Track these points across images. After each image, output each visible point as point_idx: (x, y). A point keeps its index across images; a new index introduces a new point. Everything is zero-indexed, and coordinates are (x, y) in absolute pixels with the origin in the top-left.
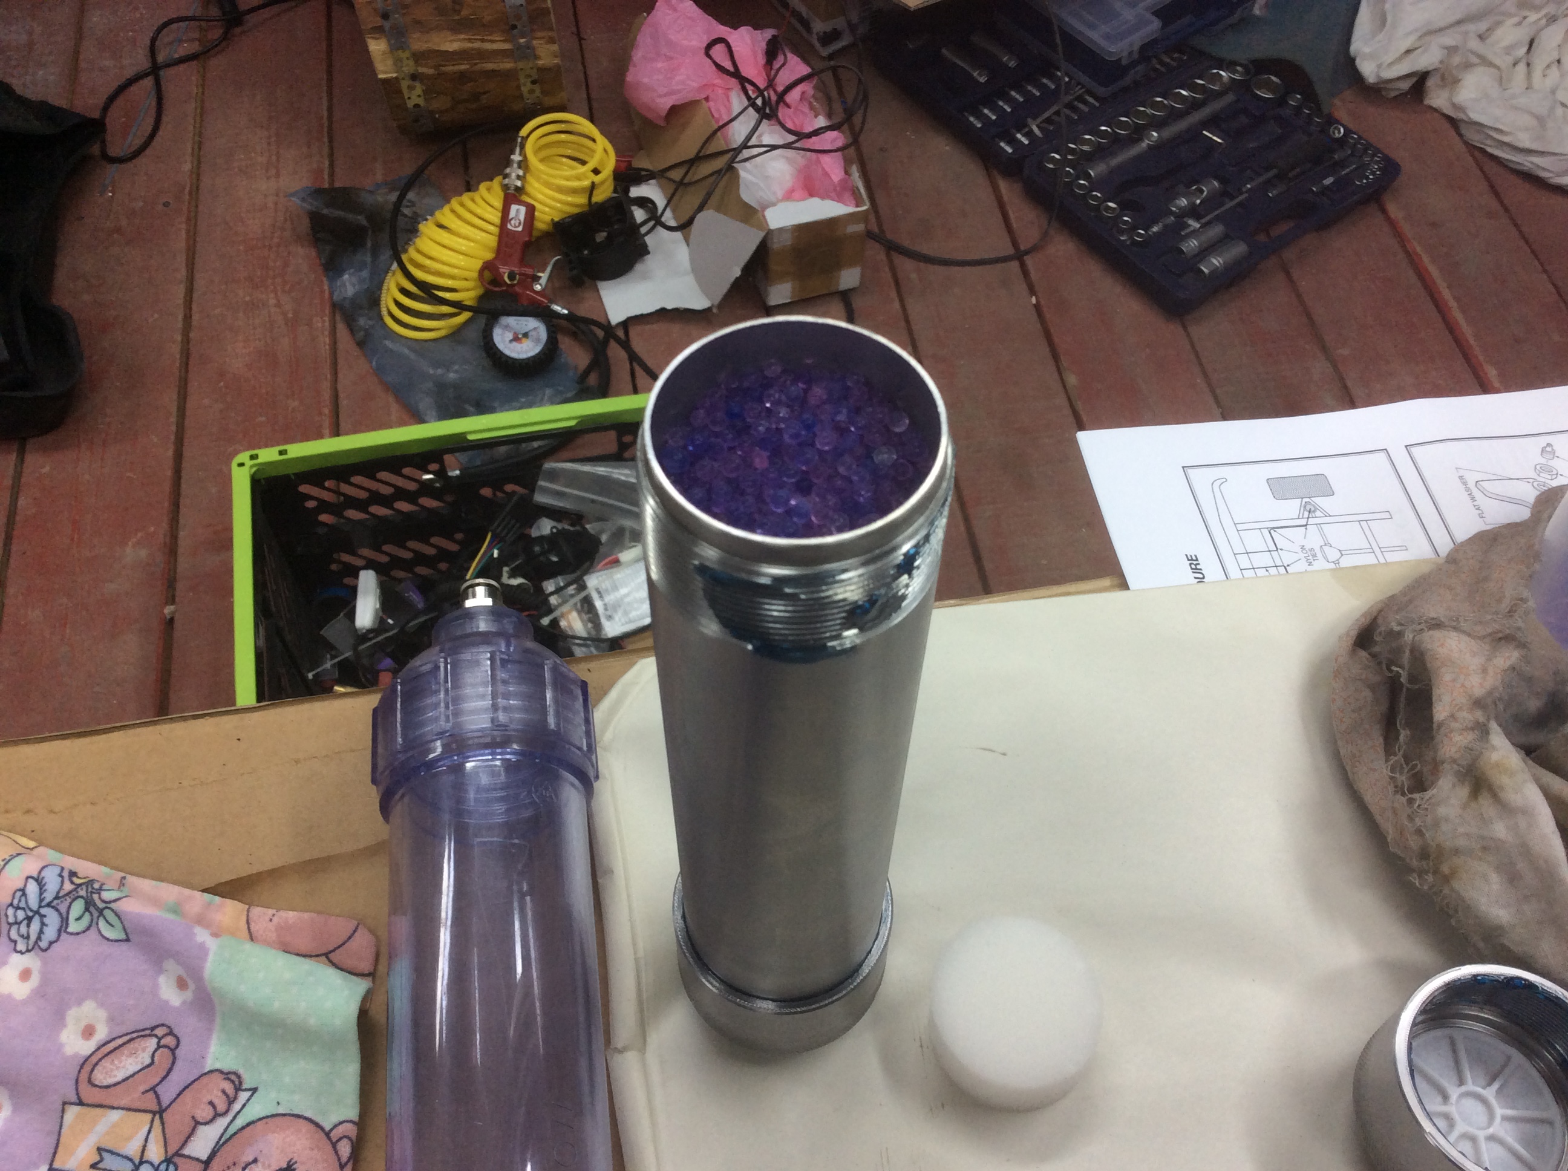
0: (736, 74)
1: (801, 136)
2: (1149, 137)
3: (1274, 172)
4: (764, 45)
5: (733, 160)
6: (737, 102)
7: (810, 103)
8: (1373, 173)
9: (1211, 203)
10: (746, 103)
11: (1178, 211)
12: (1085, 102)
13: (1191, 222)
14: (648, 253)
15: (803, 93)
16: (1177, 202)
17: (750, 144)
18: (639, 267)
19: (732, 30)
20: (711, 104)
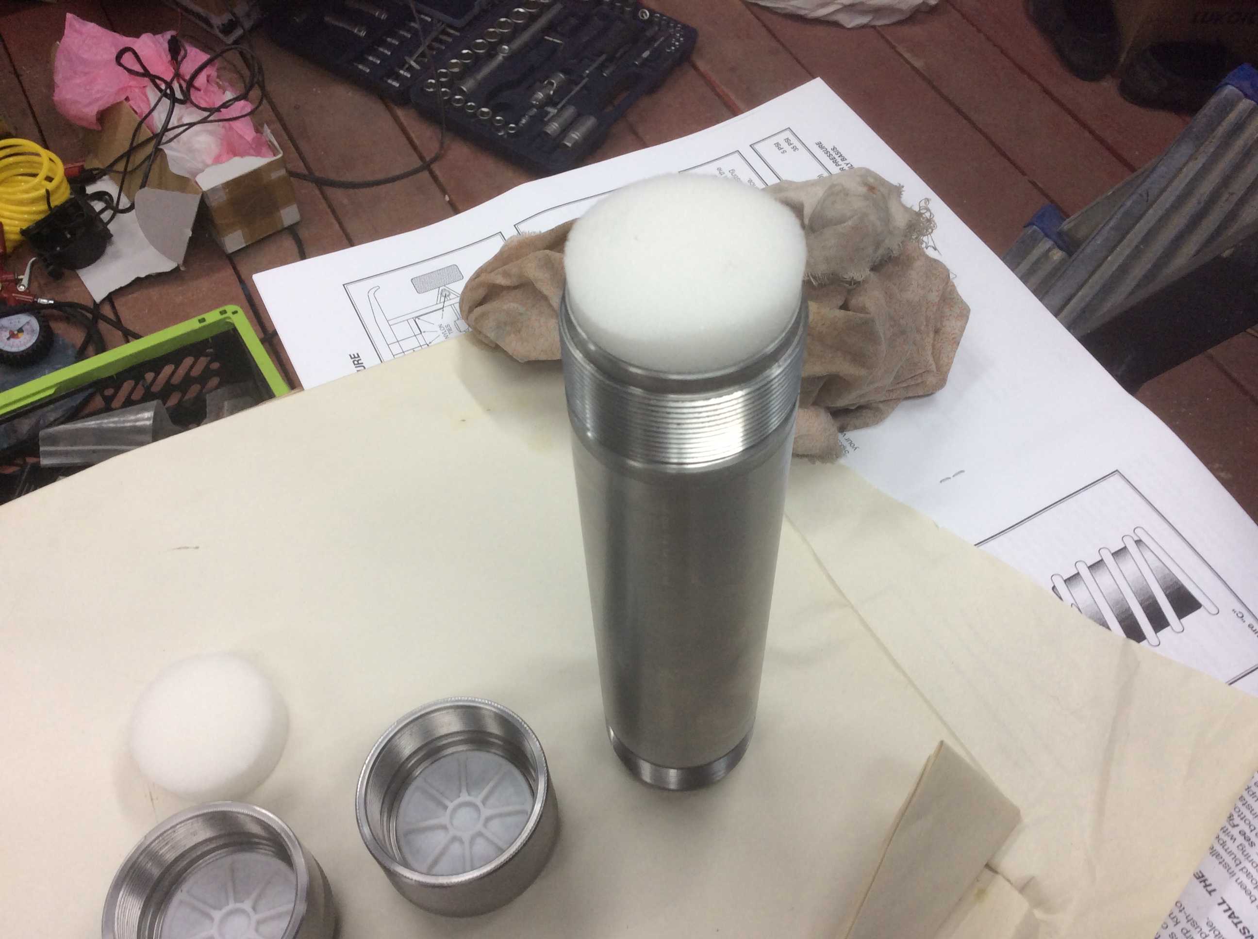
0: (146, 74)
1: (212, 111)
2: (503, 51)
3: (604, 57)
4: (166, 46)
5: (159, 143)
6: (153, 95)
7: (217, 84)
8: (678, 41)
9: (562, 91)
10: (159, 94)
11: (538, 103)
12: (449, 35)
13: (550, 109)
14: (112, 236)
15: (208, 77)
16: (536, 96)
17: (170, 126)
18: (110, 250)
19: (135, 39)
20: (131, 103)
